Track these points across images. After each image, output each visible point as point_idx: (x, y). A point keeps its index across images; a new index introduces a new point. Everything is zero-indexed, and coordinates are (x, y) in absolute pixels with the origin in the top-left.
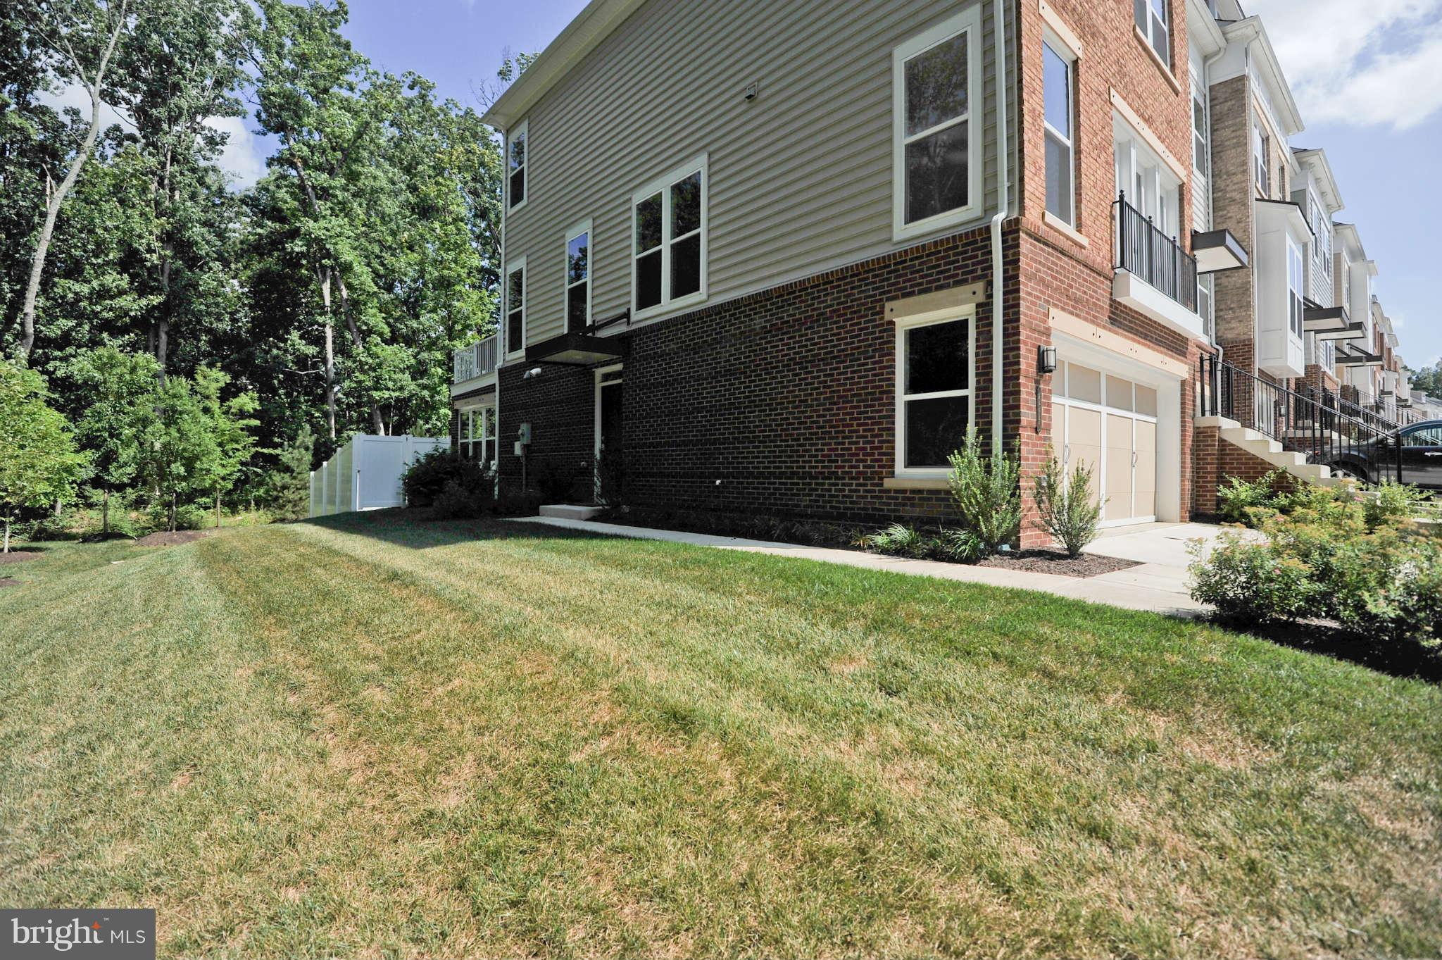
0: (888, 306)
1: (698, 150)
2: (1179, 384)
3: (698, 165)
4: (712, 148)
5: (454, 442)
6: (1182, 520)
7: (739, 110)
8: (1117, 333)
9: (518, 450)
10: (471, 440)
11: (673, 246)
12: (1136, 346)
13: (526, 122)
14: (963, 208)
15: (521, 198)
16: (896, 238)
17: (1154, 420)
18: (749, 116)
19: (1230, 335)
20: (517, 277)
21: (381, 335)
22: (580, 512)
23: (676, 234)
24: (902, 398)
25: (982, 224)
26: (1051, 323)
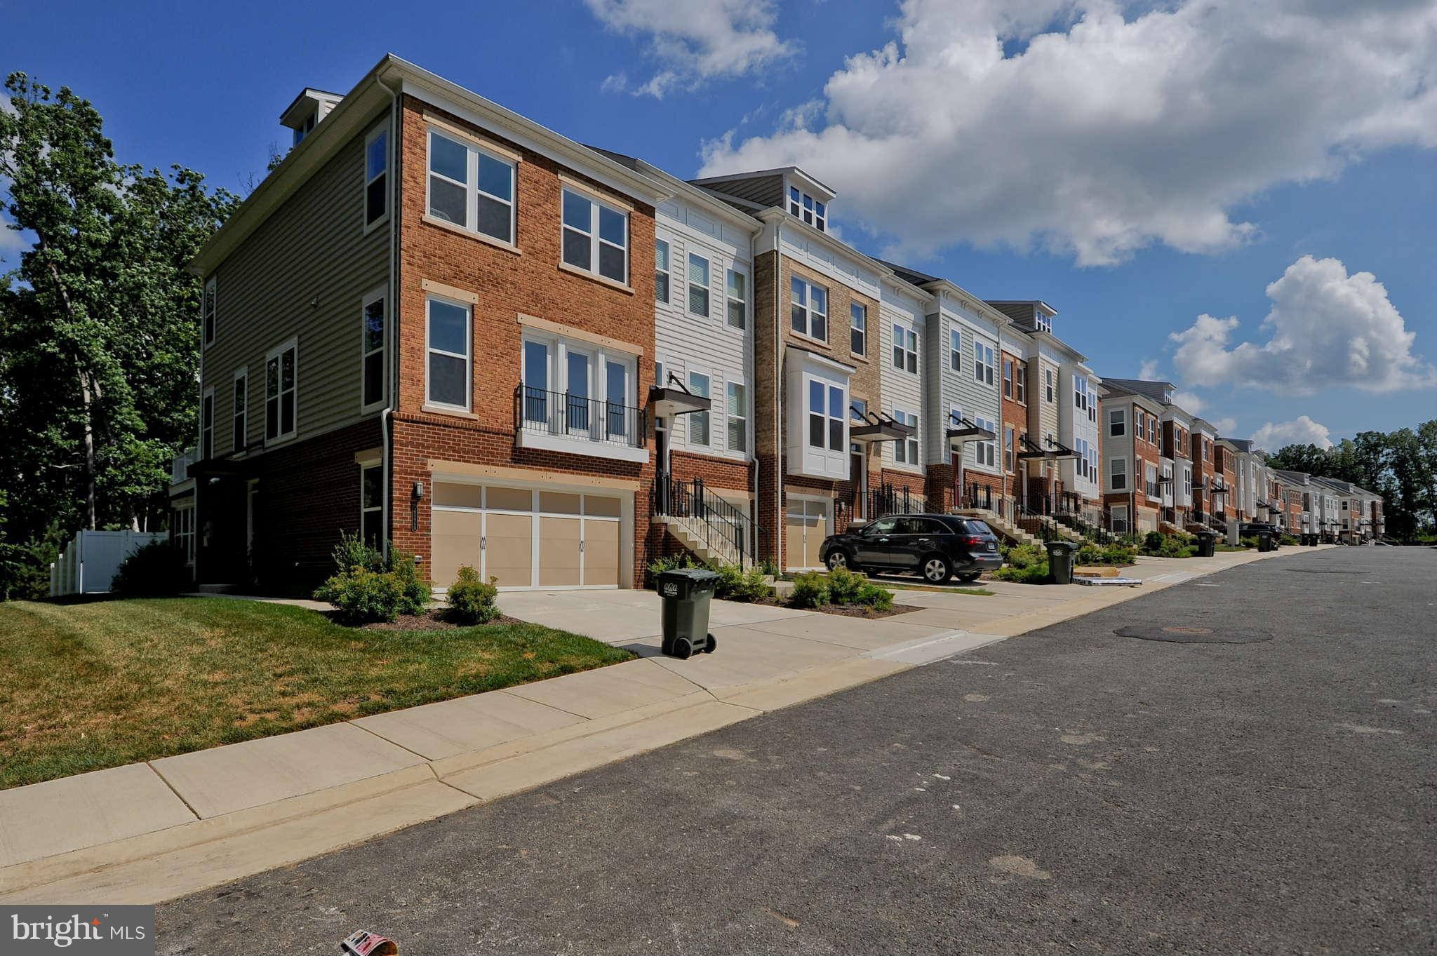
0: (357, 454)
1: (291, 334)
2: (632, 496)
3: (292, 343)
4: (301, 332)
5: (171, 535)
6: (636, 587)
7: (308, 313)
8: (524, 468)
9: (205, 544)
10: (182, 534)
11: (283, 396)
12: (549, 474)
13: (215, 278)
14: (381, 402)
15: (212, 339)
16: (363, 414)
17: (617, 520)
18: (313, 317)
19: (763, 451)
20: (208, 400)
21: (134, 430)
22: (216, 588)
23: (283, 390)
24: (364, 510)
25: (376, 415)
26: (429, 468)
